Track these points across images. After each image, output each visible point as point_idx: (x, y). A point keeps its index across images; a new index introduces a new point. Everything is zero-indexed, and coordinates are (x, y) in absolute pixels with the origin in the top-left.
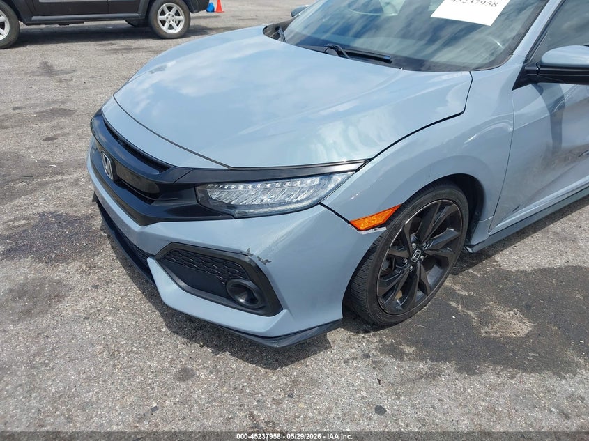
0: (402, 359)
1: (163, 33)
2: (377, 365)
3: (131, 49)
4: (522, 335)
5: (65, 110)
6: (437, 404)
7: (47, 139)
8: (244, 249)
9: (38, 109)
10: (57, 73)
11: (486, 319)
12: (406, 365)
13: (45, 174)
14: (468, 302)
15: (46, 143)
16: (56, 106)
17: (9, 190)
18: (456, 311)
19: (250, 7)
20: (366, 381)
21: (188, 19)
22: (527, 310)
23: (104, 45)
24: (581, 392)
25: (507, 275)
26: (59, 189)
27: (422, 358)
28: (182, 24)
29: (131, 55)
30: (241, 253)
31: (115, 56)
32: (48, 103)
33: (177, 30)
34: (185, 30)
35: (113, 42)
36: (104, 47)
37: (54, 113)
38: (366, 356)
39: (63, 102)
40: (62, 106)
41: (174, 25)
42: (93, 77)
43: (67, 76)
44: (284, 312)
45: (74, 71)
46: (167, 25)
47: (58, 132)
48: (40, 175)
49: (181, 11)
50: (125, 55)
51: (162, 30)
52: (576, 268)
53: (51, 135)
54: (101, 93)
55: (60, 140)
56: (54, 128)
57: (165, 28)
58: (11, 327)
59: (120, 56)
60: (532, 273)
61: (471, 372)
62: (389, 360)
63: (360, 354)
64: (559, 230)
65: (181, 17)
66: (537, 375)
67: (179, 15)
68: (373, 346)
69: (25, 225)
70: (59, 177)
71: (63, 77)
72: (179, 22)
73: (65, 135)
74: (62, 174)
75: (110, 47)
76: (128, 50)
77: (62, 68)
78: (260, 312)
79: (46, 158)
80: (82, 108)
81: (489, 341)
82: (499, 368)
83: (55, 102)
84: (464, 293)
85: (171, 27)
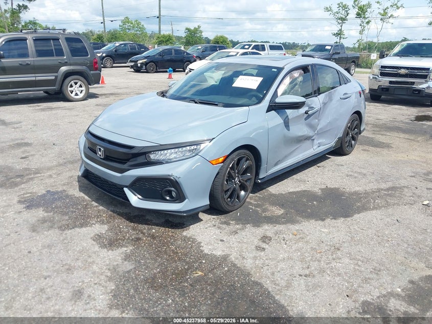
0: (230, 225)
1: (71, 98)
2: (219, 228)
3: (52, 108)
4: (280, 214)
5: (26, 143)
6: (245, 237)
7: (22, 158)
8: (170, 174)
9: (8, 144)
10: (10, 124)
11: (265, 210)
12: (232, 227)
13: (31, 174)
14: (257, 206)
15: (23, 160)
16: (19, 141)
17: (13, 182)
18: (252, 209)
19: (122, 81)
20: (215, 233)
21: (88, 89)
22: (282, 206)
23: (34, 107)
24: (302, 229)
25: (274, 195)
26: (42, 180)
27: (238, 224)
28: (84, 92)
29: (54, 112)
30: (169, 175)
31: (43, 113)
32: (12, 140)
33: (81, 96)
34: (86, 96)
35: (39, 104)
36: (34, 108)
37: (19, 145)
38: (215, 226)
39: (22, 139)
40: (22, 141)
41: (79, 93)
42: (35, 125)
43: (17, 125)
44: (187, 200)
45: (20, 122)
46: (74, 93)
47: (27, 154)
48: (27, 175)
49: (83, 85)
50: (50, 112)
51: (71, 96)
52: (304, 191)
53: (23, 156)
54: (45, 133)
55: (30, 158)
56: (23, 152)
57: (73, 95)
58: (46, 232)
59: (47, 113)
60: (285, 194)
61: (258, 226)
62: (224, 226)
63: (212, 225)
64: (298, 178)
65: (83, 88)
66: (285, 225)
67: (82, 87)
68: (217, 222)
69: (30, 196)
70: (39, 175)
71: (16, 126)
72: (82, 91)
73: (32, 155)
74: (40, 173)
75: (37, 108)
76: (51, 109)
77: (11, 121)
78: (176, 202)
79: (26, 167)
80: (36, 142)
81: (266, 217)
82: (269, 225)
83: (17, 139)
84: (255, 203)
85: (76, 94)
